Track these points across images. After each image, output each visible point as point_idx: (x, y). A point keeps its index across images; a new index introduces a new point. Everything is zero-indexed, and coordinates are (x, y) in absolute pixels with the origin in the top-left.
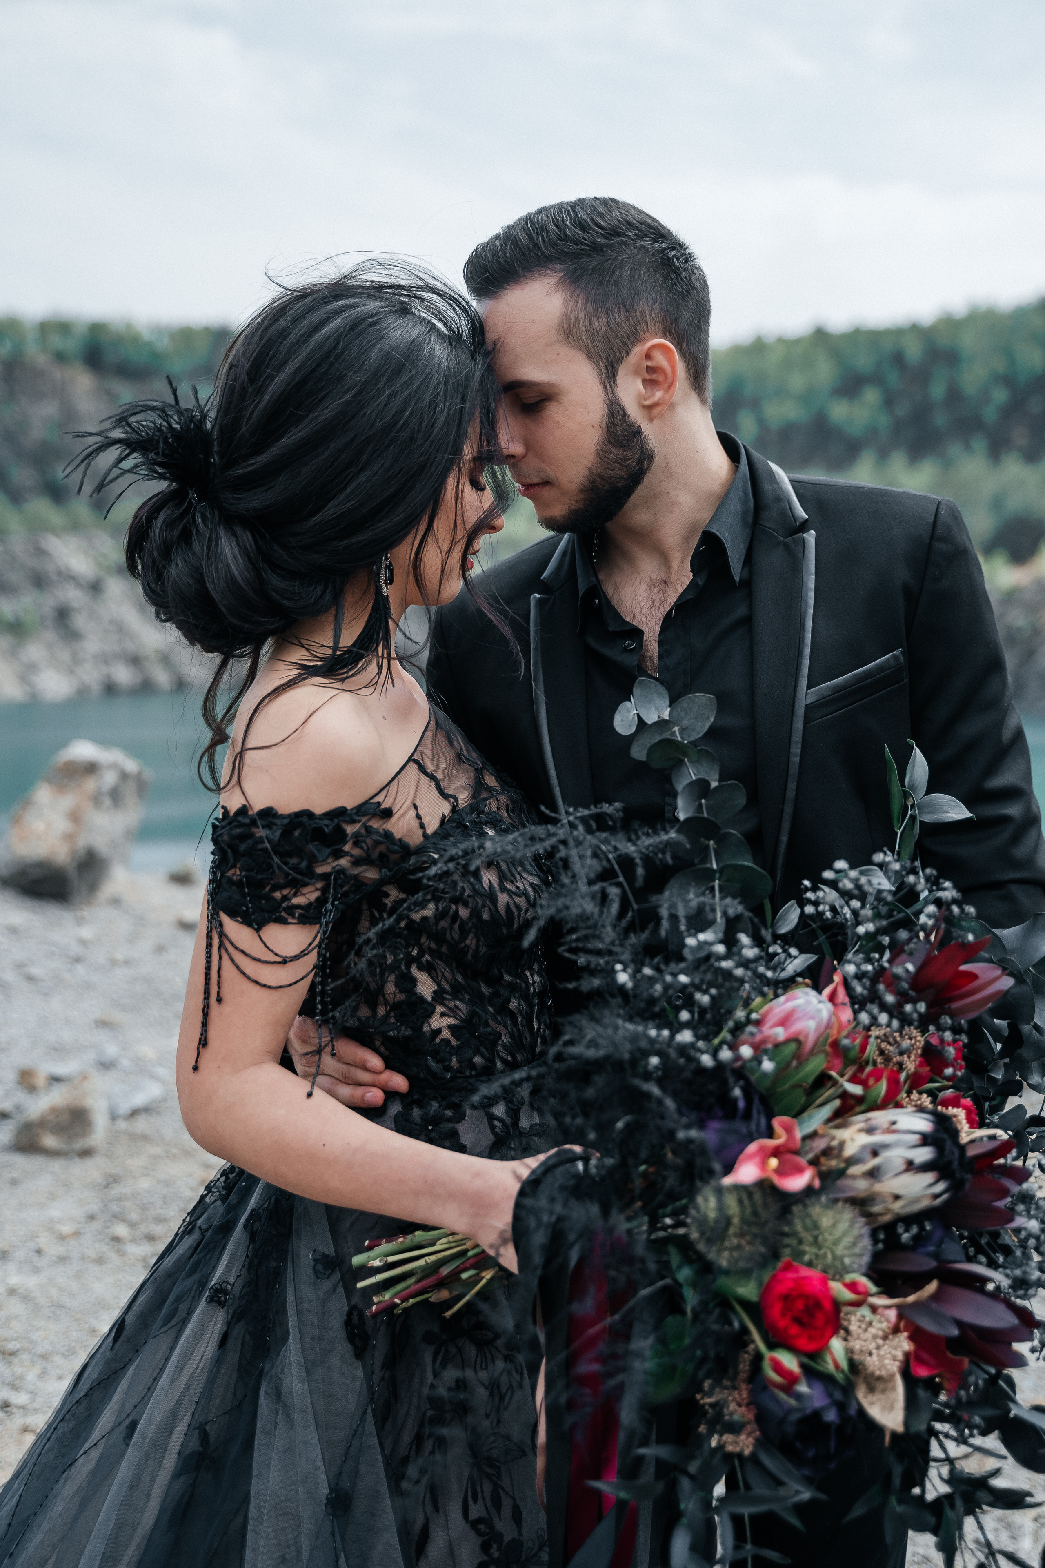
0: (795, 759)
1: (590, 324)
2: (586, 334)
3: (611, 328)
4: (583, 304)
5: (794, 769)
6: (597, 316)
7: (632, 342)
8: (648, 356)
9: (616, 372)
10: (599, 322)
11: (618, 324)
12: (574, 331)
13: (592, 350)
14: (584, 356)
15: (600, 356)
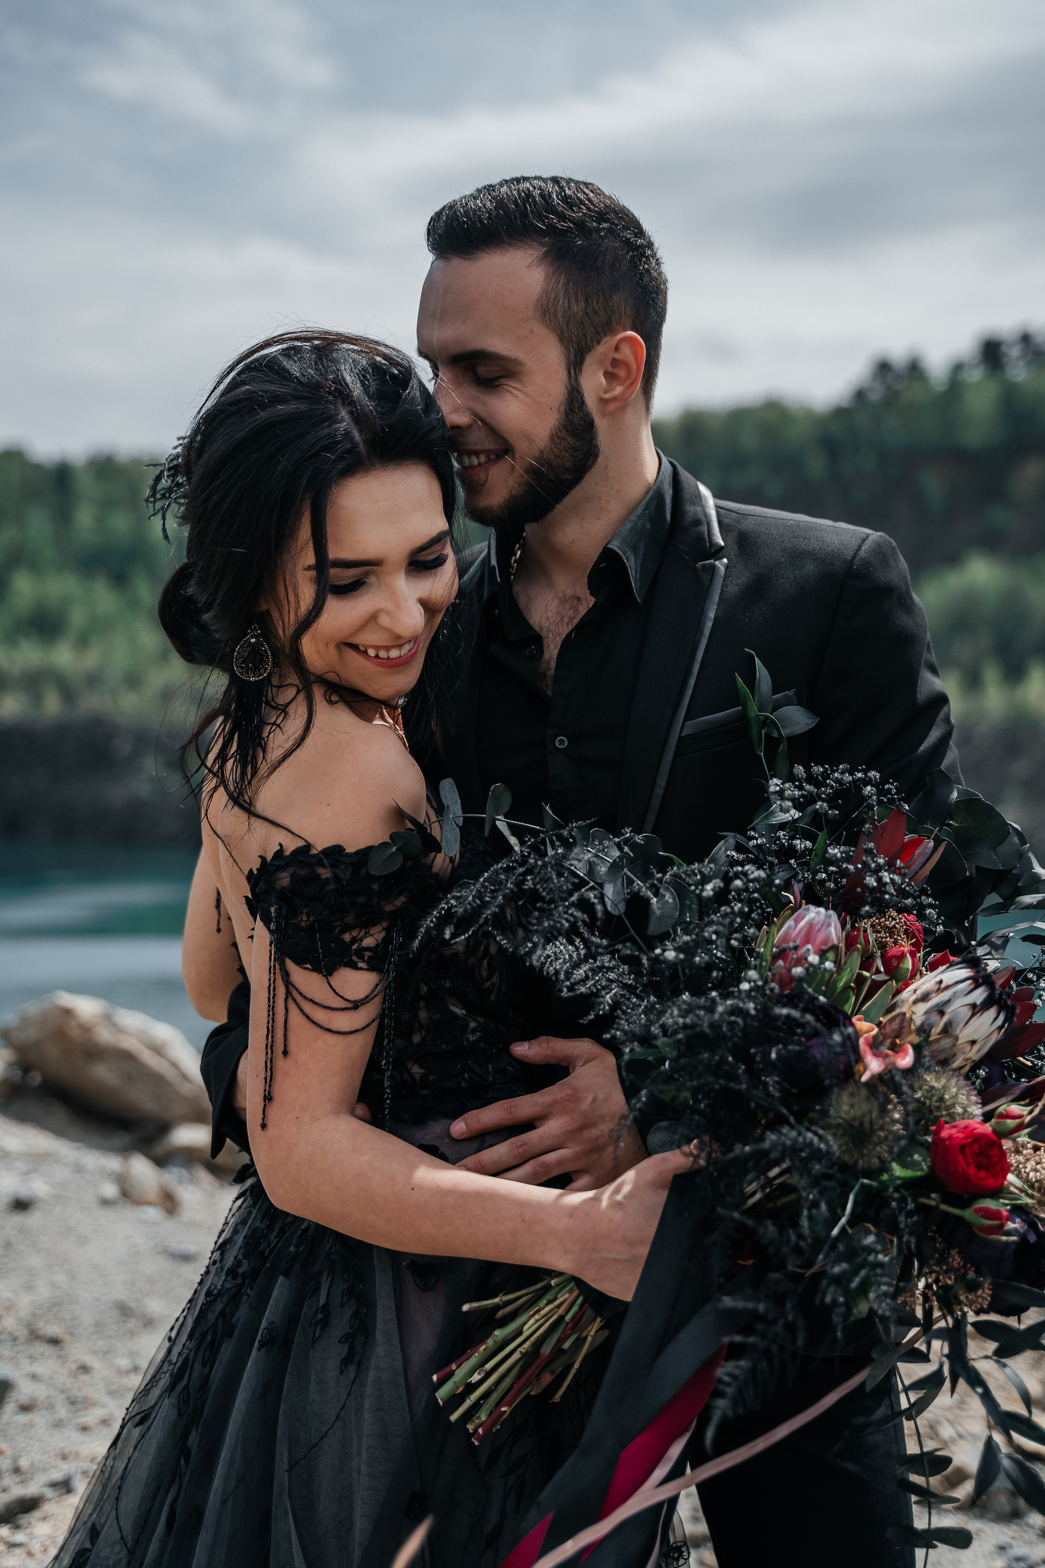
0: (659, 791)
1: (569, 307)
2: (563, 317)
3: (587, 314)
4: (564, 284)
5: (656, 802)
6: (577, 301)
7: (605, 332)
8: (617, 349)
9: (584, 359)
10: (577, 305)
11: (596, 312)
12: (552, 310)
13: (566, 333)
14: (556, 338)
15: (571, 340)
